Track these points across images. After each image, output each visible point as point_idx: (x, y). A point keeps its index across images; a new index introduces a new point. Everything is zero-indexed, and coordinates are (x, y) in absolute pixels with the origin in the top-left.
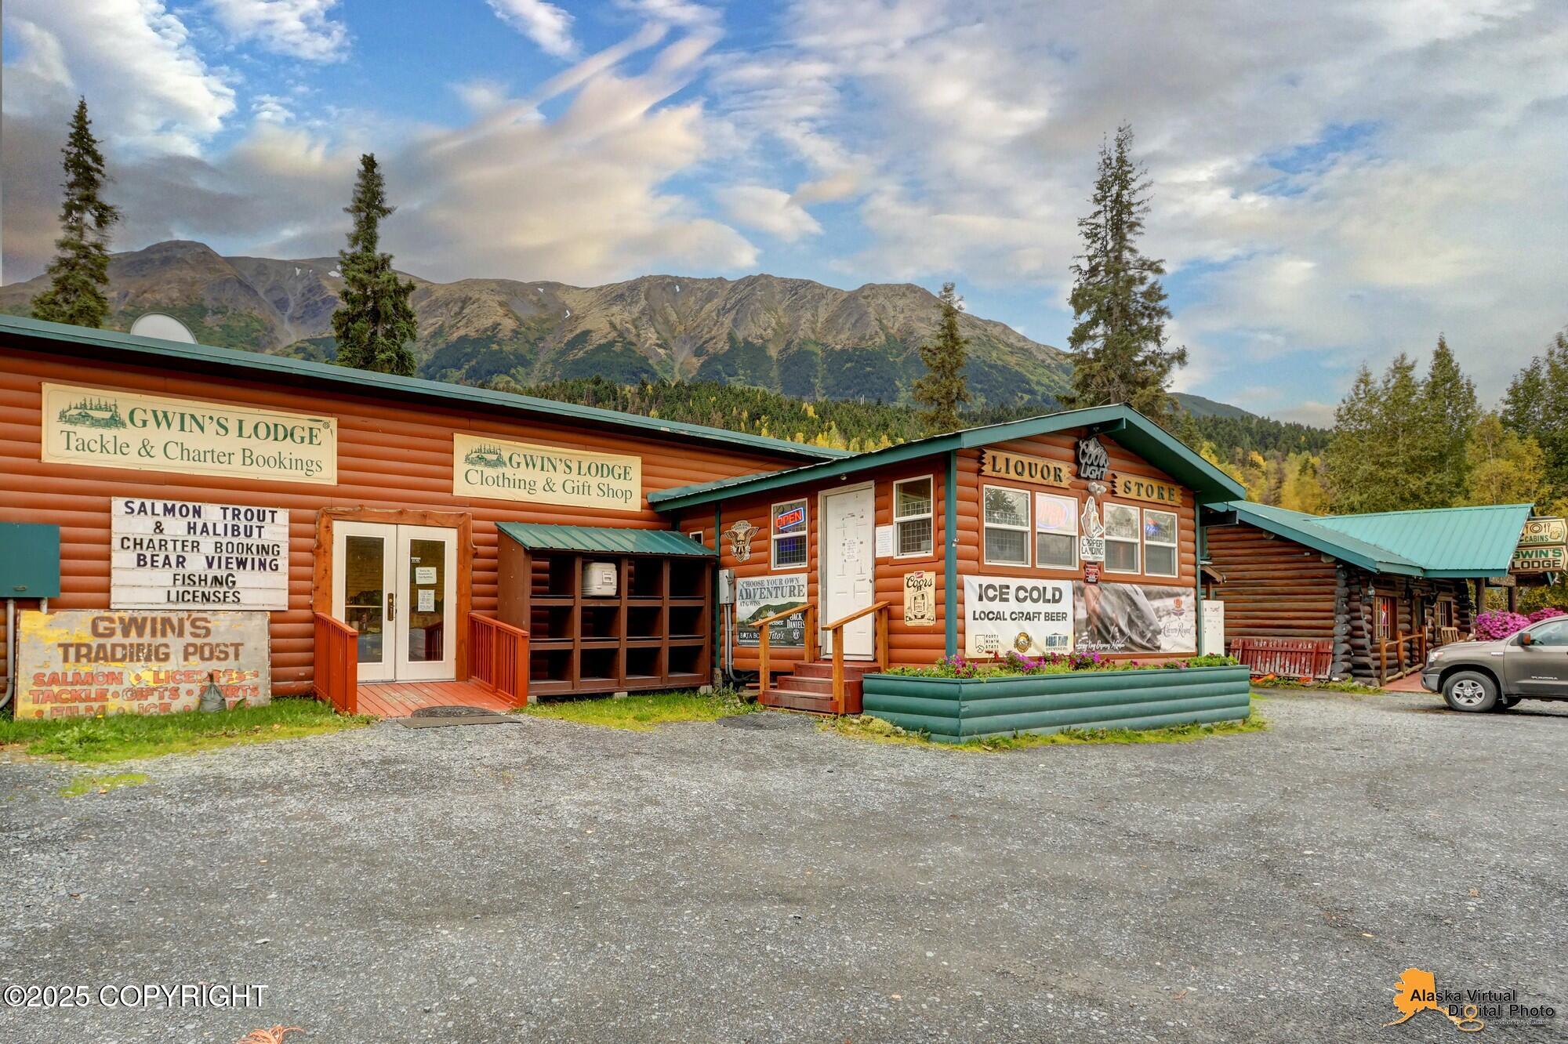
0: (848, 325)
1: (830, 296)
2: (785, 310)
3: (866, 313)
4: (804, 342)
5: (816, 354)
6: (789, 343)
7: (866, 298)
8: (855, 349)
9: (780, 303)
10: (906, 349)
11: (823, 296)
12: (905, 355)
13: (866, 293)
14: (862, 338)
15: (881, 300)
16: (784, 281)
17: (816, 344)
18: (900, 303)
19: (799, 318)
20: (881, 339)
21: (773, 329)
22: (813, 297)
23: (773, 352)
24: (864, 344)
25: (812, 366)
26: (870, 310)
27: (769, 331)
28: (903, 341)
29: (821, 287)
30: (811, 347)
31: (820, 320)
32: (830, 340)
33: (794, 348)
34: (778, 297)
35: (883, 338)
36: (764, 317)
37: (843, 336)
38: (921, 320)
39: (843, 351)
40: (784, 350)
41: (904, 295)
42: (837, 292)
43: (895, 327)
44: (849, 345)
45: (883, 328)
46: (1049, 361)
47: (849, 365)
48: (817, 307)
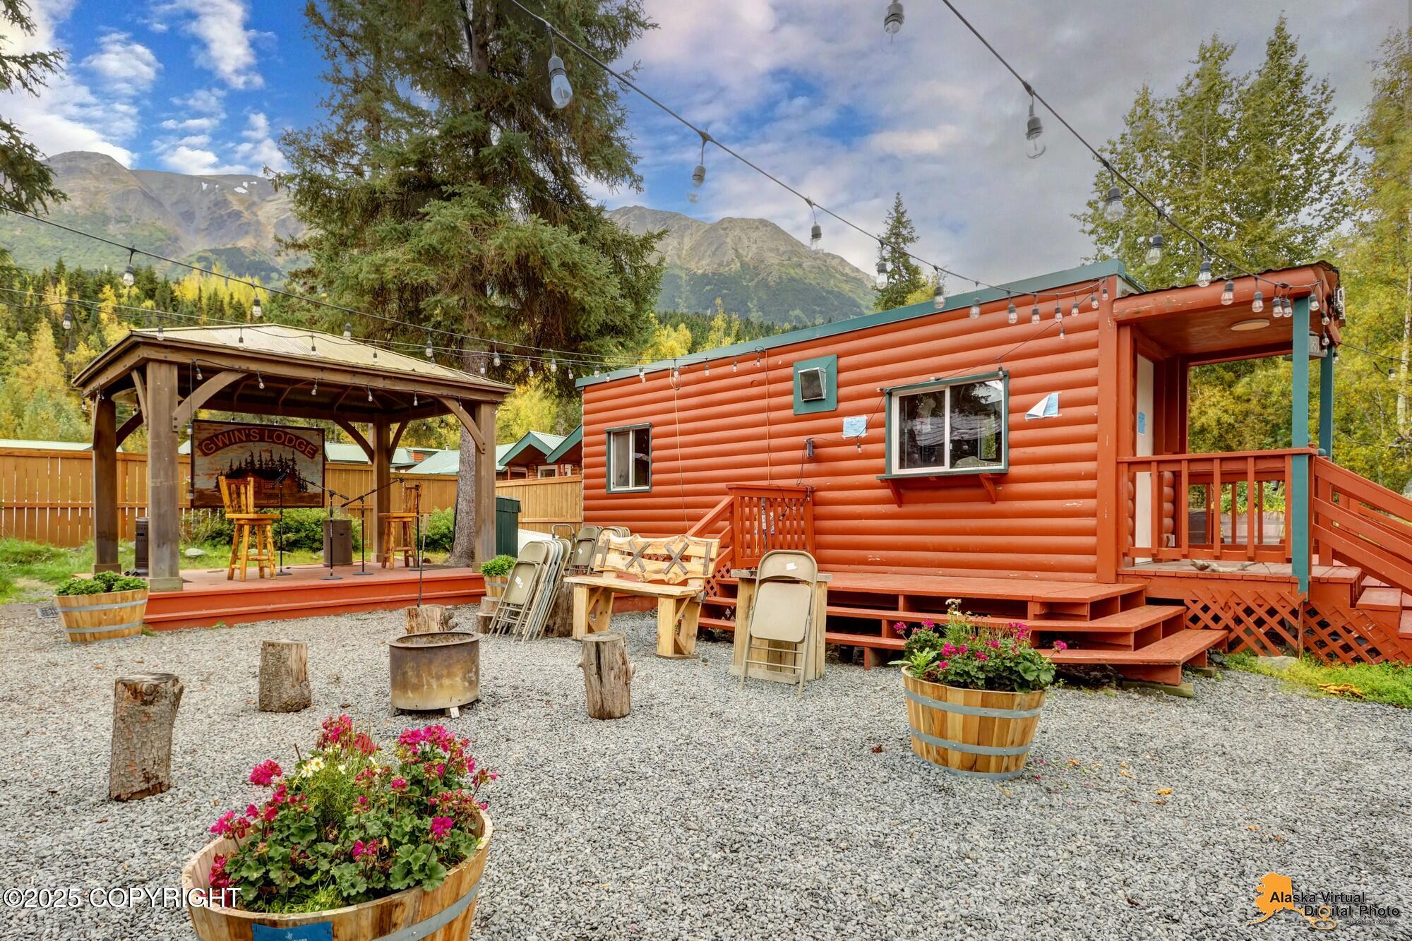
0: (709, 252)
5: (681, 278)
8: (714, 274)
12: (756, 280)
14: (720, 265)
15: (737, 232)
18: (754, 235)
20: (736, 266)
22: (679, 228)
25: (678, 287)
26: (728, 240)
28: (755, 268)
30: (677, 271)
37: (704, 262)
38: (771, 250)
39: (704, 275)
43: (749, 255)
44: (709, 270)
45: (738, 256)
47: (708, 288)
48: (683, 236)
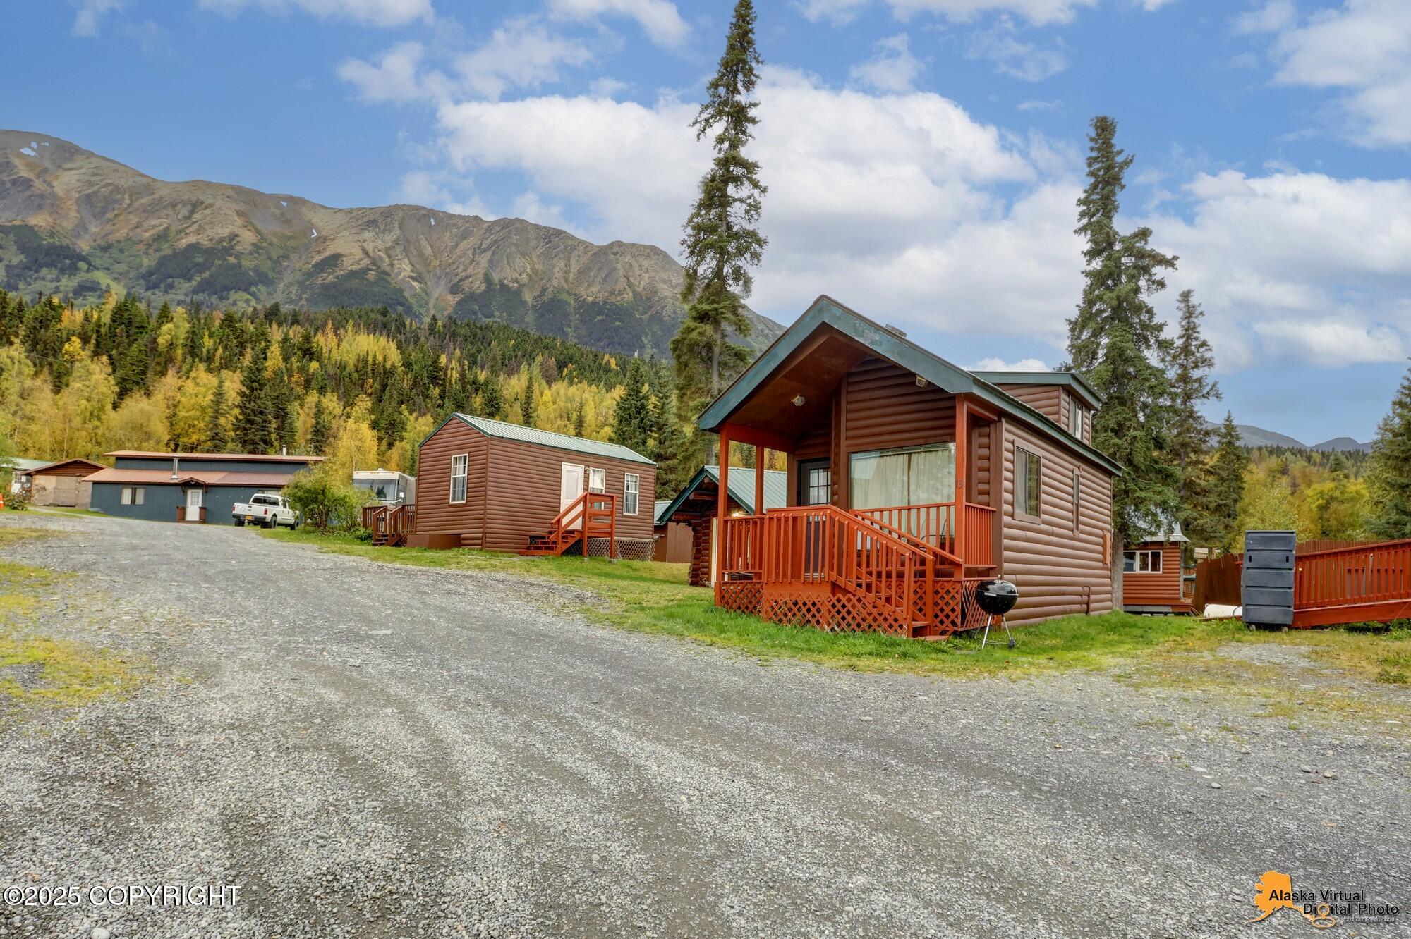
1: (582, 248)
2: (539, 257)
3: (615, 269)
4: (560, 290)
6: (544, 290)
7: (615, 254)
9: (534, 249)
10: (650, 307)
11: (574, 248)
13: (616, 249)
16: (538, 227)
17: (570, 294)
19: (553, 266)
21: (528, 275)
23: (528, 297)
24: (613, 299)
27: (524, 276)
29: (573, 238)
31: (573, 270)
32: (581, 291)
33: (548, 296)
34: (533, 243)
35: (631, 294)
36: (519, 262)
40: (539, 296)
41: (648, 256)
42: (588, 246)
46: (766, 331)
